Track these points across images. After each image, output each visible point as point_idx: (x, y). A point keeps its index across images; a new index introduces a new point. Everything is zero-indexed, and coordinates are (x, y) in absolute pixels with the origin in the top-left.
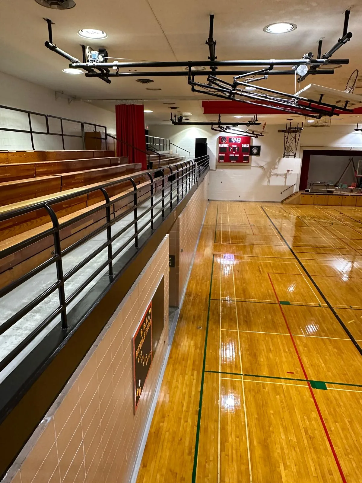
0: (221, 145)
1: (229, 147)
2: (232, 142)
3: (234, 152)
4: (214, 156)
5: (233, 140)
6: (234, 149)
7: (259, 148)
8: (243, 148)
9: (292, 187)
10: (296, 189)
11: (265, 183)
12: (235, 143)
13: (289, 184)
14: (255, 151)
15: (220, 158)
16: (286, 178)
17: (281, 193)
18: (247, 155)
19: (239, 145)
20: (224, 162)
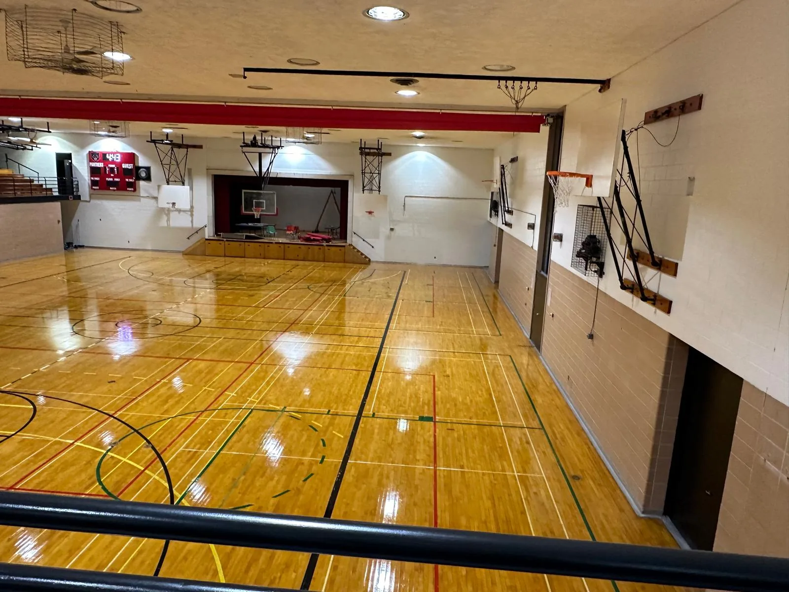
0: (93, 165)
1: (105, 168)
2: (108, 159)
3: (112, 175)
4: (85, 180)
5: (110, 157)
6: (112, 169)
7: (148, 169)
8: (125, 169)
9: (202, 229)
10: (209, 233)
11: (163, 223)
12: (113, 162)
13: (198, 224)
14: (143, 175)
15: (94, 183)
16: (192, 215)
17: (188, 238)
18: (131, 180)
19: (119, 165)
20: (100, 189)
